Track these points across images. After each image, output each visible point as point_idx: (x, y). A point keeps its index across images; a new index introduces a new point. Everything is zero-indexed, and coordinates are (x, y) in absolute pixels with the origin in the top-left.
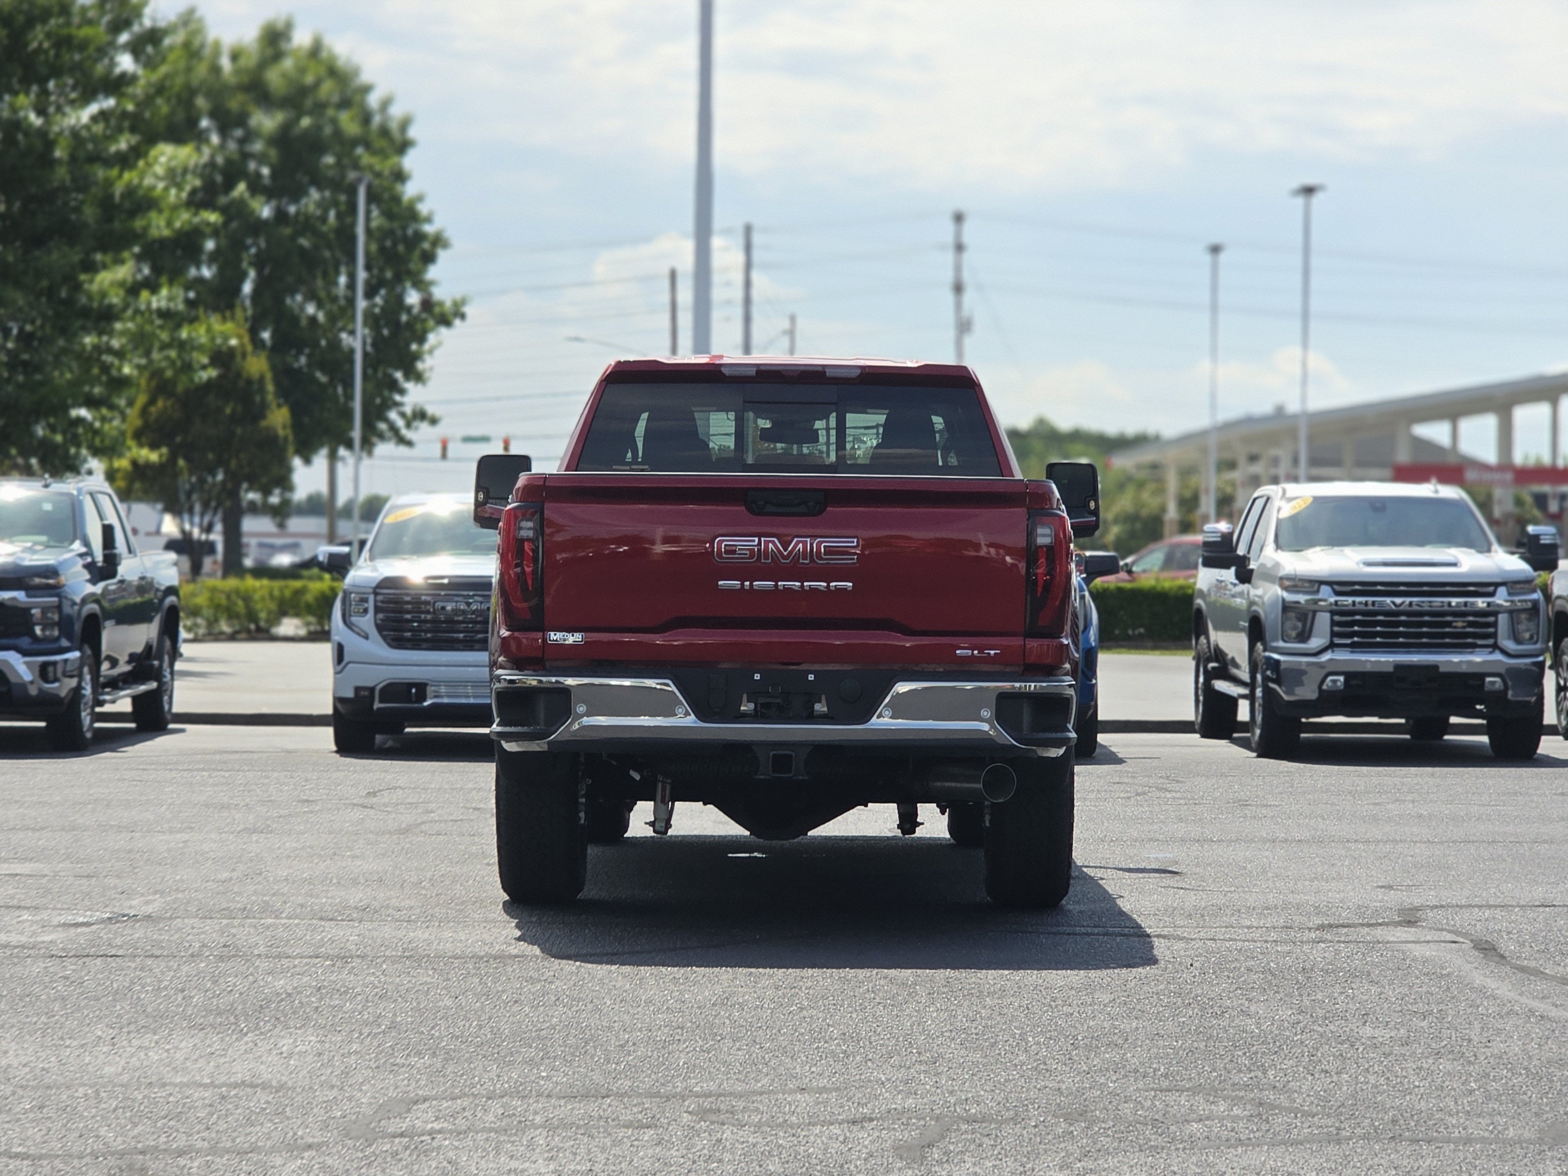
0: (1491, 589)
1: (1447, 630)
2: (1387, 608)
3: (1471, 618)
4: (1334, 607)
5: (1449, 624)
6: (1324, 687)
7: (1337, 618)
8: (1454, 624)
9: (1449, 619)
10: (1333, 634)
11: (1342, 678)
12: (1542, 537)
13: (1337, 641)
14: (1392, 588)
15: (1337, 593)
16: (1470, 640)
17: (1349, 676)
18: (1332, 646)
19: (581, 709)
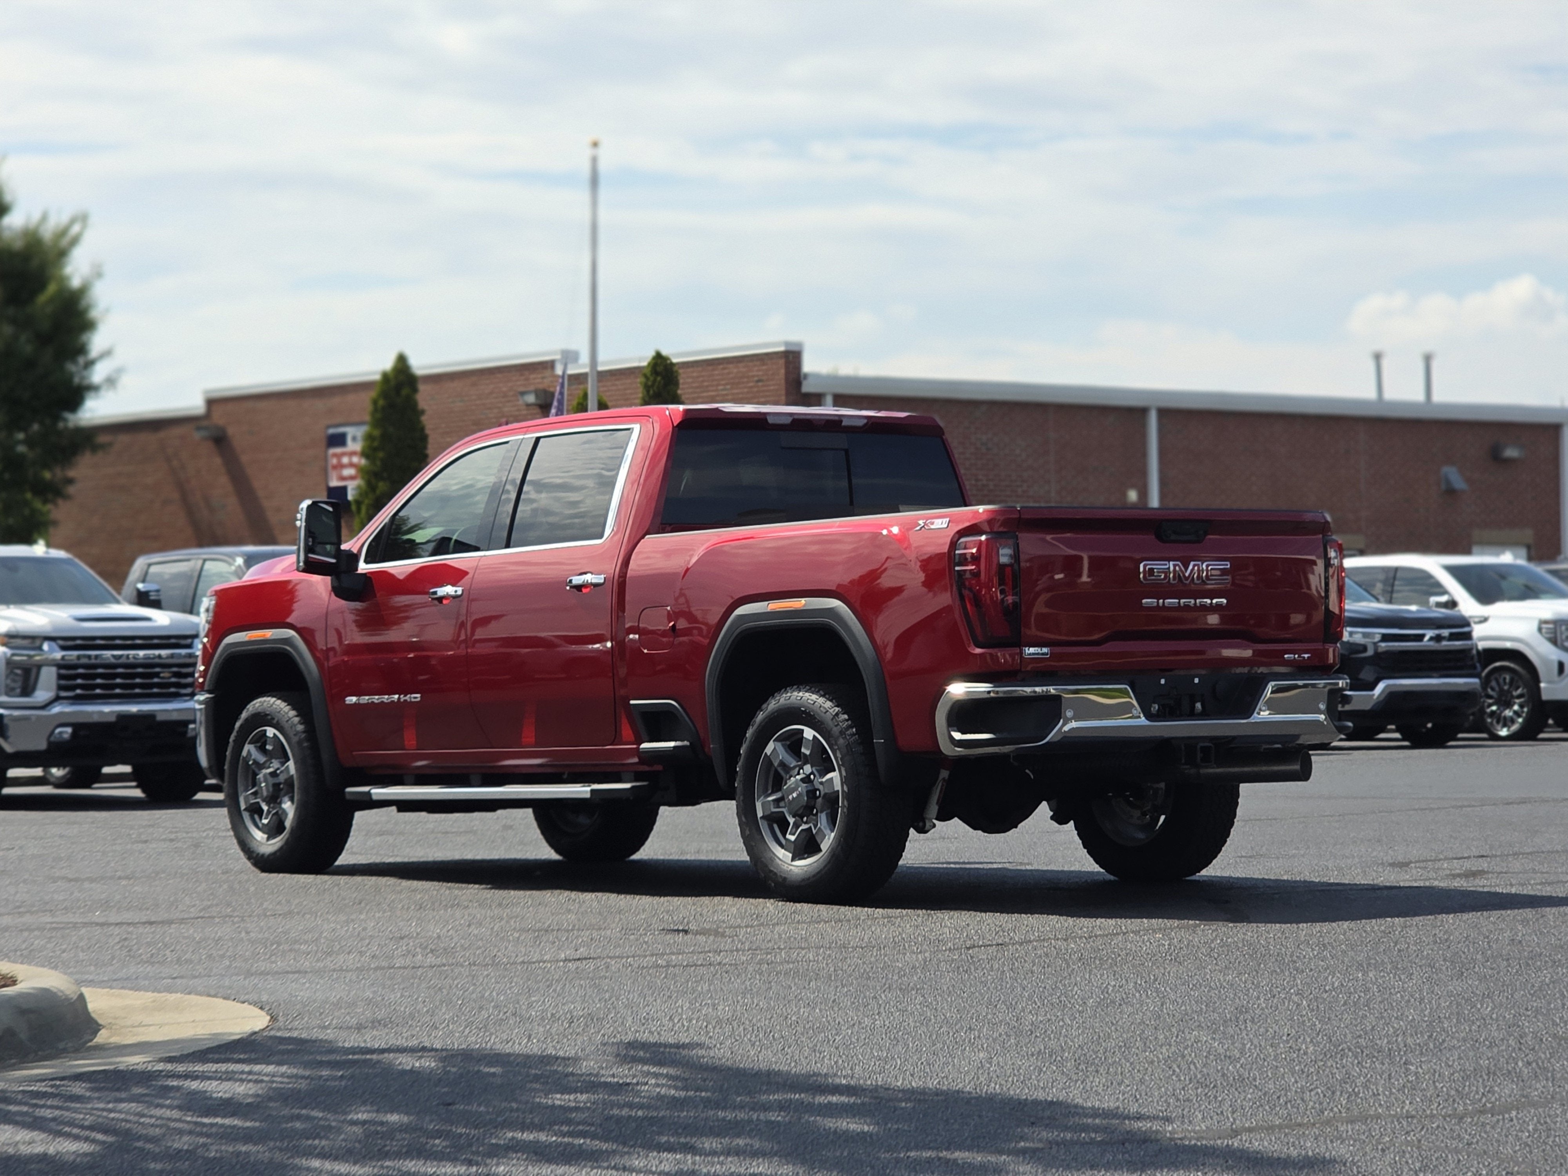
0: (189, 641)
1: (156, 680)
2: (107, 661)
3: (175, 669)
4: (62, 662)
5: (157, 675)
6: (52, 739)
7: (63, 672)
8: (162, 675)
9: (157, 670)
10: (60, 688)
11: (69, 730)
12: (151, 594)
13: (63, 694)
14: (110, 642)
15: (64, 648)
16: (172, 690)
17: (78, 727)
18: (57, 699)
19: (1069, 714)
